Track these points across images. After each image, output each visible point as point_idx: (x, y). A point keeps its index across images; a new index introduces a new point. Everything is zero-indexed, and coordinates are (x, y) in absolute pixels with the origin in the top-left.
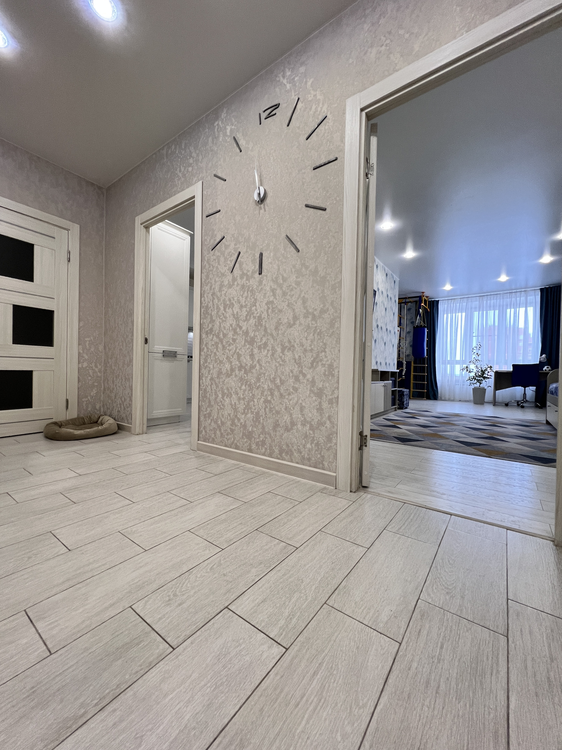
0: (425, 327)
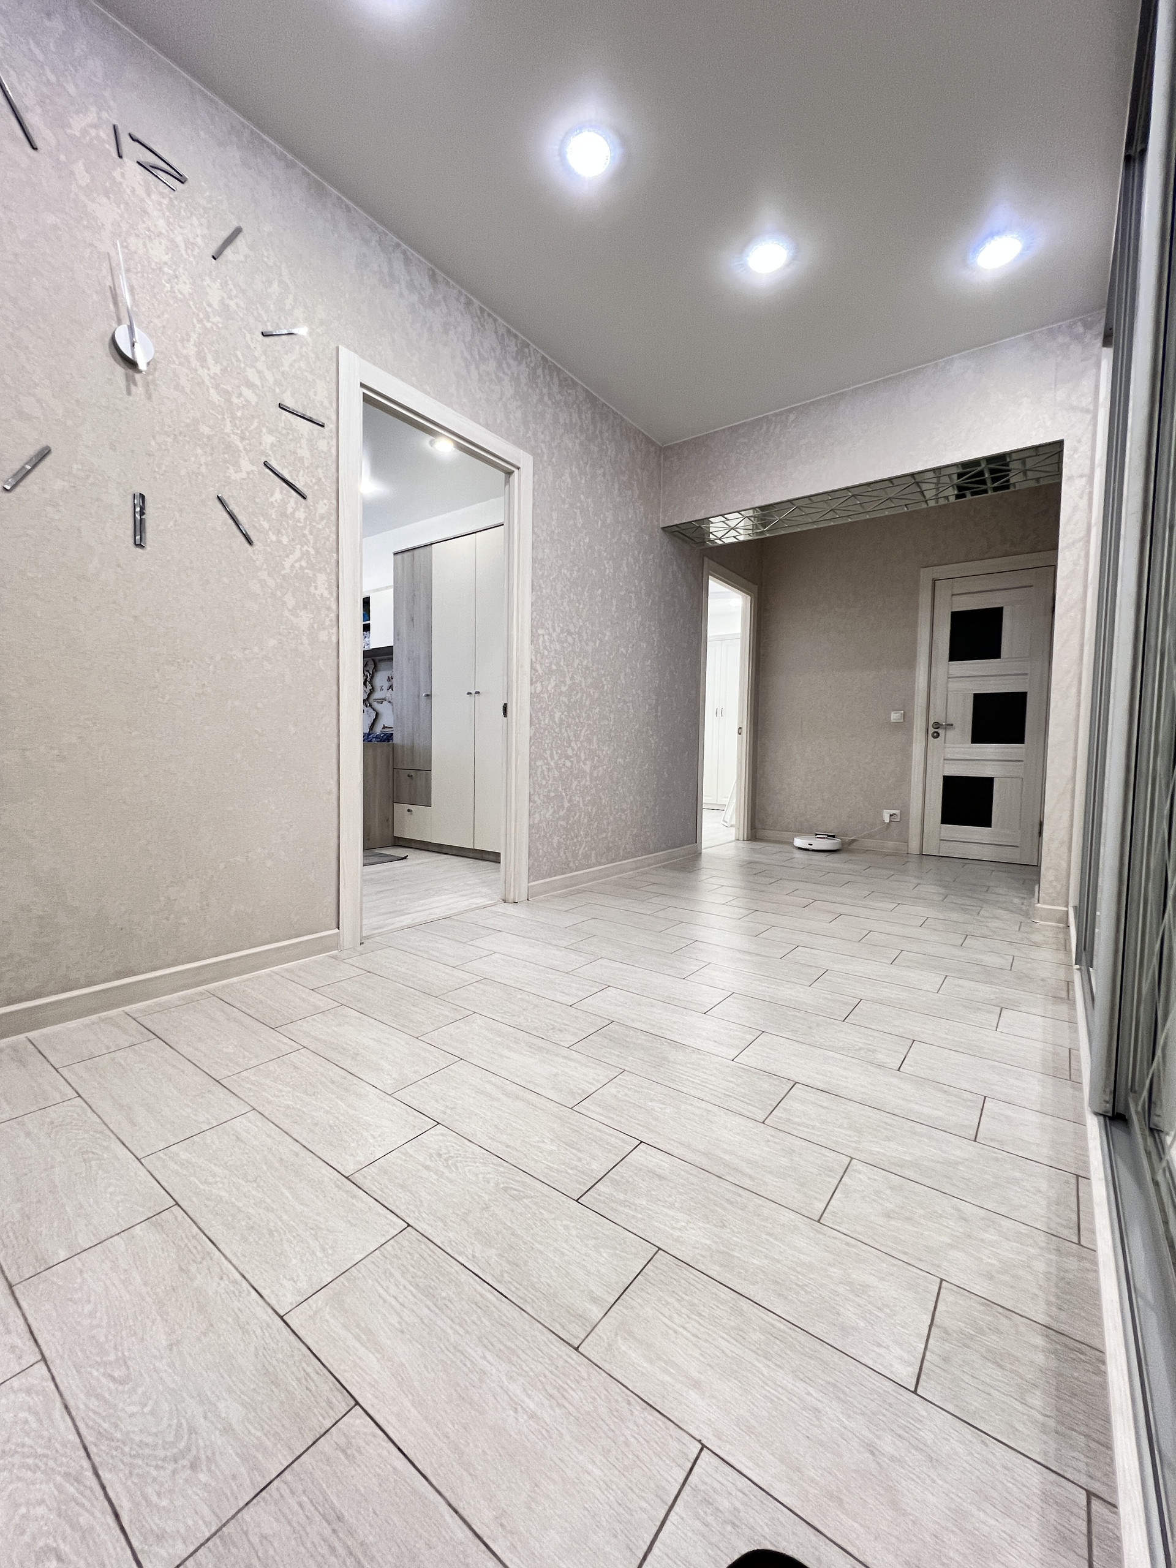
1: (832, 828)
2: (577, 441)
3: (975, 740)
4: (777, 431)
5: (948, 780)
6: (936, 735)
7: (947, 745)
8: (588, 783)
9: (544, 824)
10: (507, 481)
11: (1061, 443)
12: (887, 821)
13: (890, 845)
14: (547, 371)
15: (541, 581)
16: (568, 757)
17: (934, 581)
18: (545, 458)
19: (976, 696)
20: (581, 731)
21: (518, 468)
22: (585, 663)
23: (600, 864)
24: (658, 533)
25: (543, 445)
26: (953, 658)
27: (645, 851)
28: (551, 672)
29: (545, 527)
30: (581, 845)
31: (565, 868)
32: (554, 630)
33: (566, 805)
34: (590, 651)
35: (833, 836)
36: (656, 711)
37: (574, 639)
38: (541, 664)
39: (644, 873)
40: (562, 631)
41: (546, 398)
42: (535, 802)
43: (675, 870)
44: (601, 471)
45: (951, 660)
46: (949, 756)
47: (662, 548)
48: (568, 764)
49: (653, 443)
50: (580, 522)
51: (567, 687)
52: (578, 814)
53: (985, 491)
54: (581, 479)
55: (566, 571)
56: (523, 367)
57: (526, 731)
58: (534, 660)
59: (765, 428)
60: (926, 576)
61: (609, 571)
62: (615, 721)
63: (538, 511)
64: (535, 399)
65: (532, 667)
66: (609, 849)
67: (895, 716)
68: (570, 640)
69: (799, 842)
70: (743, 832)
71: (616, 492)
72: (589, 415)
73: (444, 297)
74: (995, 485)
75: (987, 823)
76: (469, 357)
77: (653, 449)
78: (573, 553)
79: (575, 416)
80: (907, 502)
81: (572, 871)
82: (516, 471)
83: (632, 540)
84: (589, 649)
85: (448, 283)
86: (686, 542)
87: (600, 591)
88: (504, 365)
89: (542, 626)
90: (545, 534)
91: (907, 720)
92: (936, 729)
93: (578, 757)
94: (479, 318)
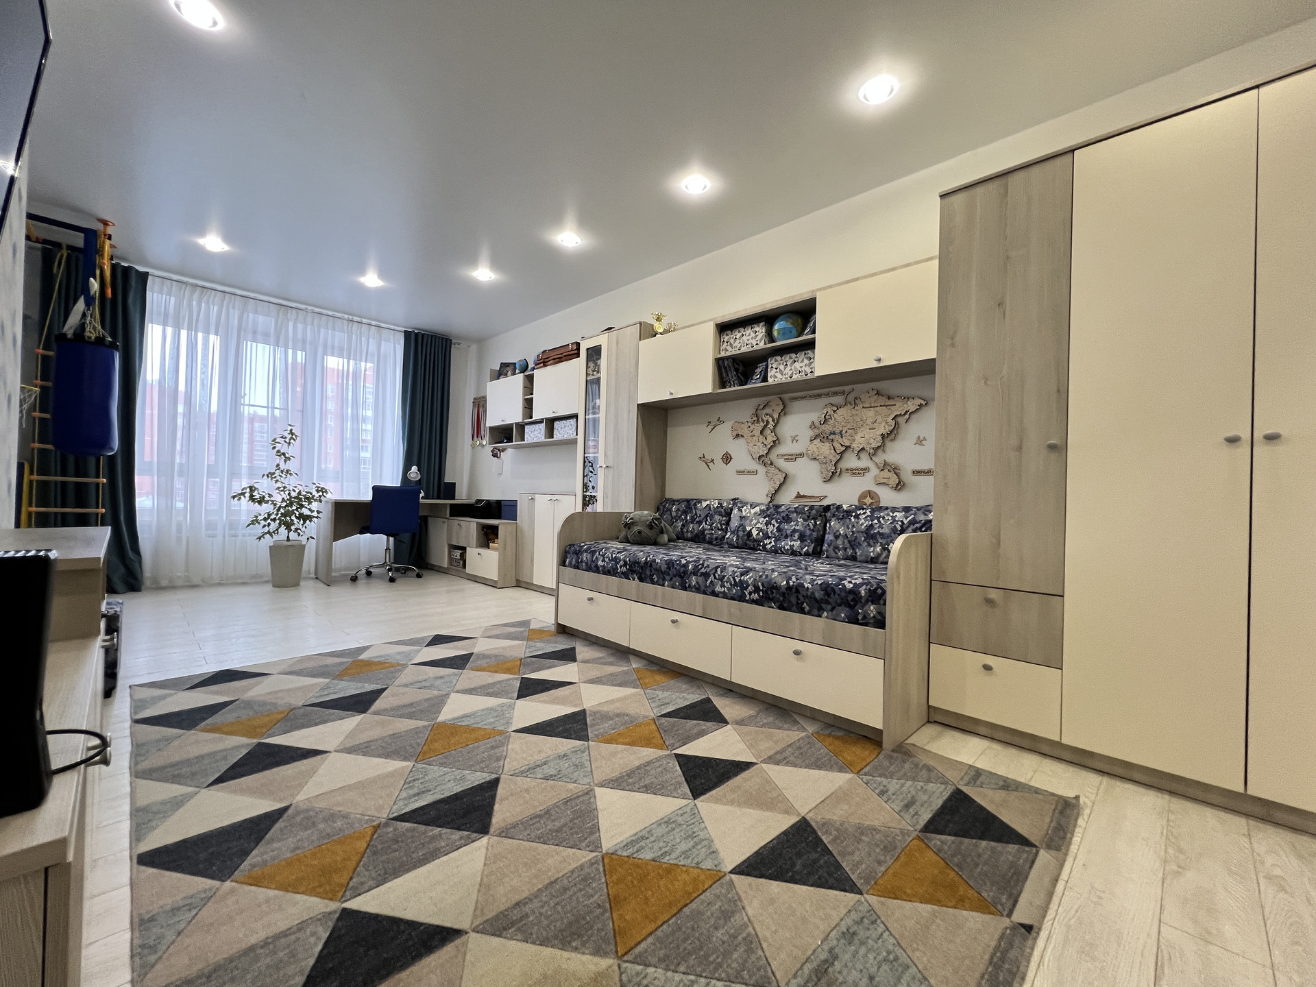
0: (113, 346)
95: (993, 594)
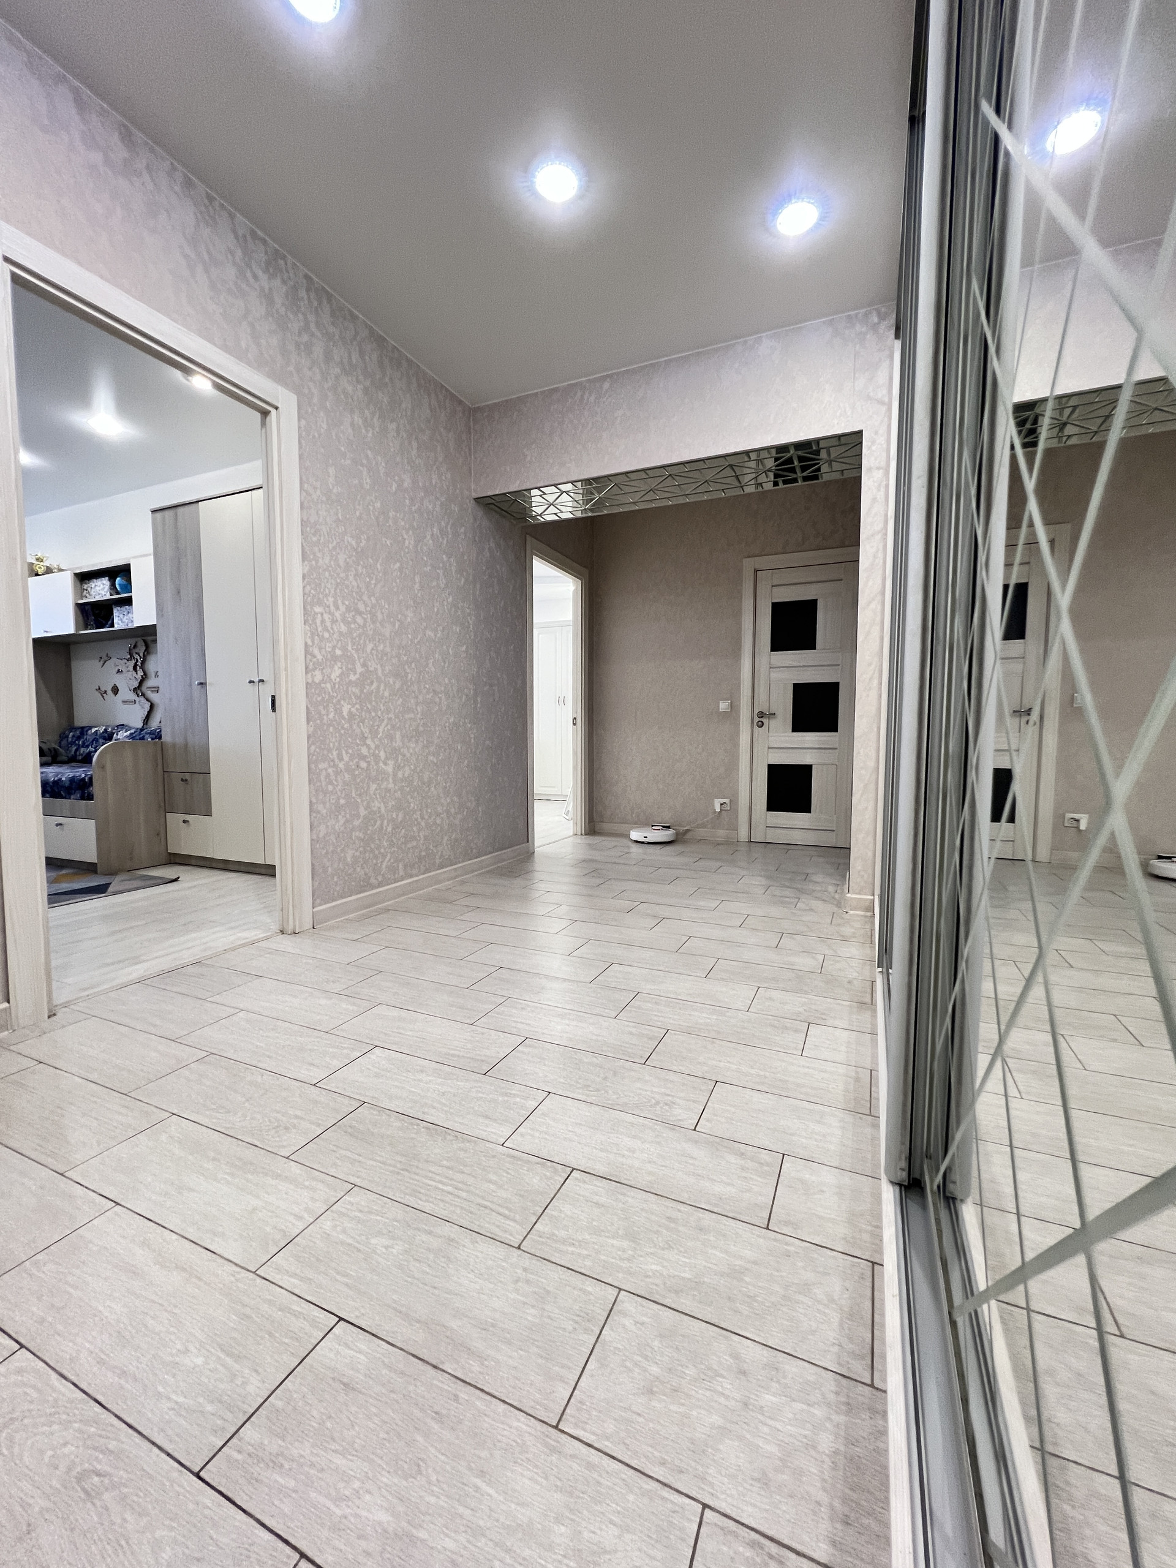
1: (667, 817)
2: (360, 387)
3: (795, 729)
4: (592, 399)
5: (771, 768)
6: (761, 725)
7: (771, 734)
8: (391, 786)
9: (333, 837)
10: (263, 424)
11: (860, 433)
12: (718, 810)
13: (721, 833)
14: (312, 295)
15: (316, 549)
16: (363, 758)
17: (756, 571)
18: (315, 400)
19: (795, 685)
20: (379, 726)
21: (277, 408)
22: (381, 647)
23: (411, 876)
24: (470, 505)
25: (311, 384)
26: (774, 648)
27: (467, 856)
28: (335, 659)
29: (318, 484)
30: (384, 856)
31: (365, 885)
32: (337, 608)
33: (363, 812)
34: (387, 634)
35: (668, 827)
36: (475, 702)
37: (365, 620)
38: (320, 649)
39: (463, 883)
40: (348, 609)
41: (312, 326)
42: (319, 812)
43: (501, 875)
44: (393, 426)
45: (772, 650)
46: (772, 745)
47: (475, 520)
48: (364, 765)
49: (460, 402)
50: (367, 482)
51: (357, 676)
52: (378, 823)
53: (795, 480)
54: (367, 431)
55: (350, 539)
56: (277, 282)
57: (301, 729)
58: (310, 643)
59: (579, 394)
60: (749, 565)
61: (409, 542)
62: (422, 715)
63: (308, 463)
64: (296, 325)
65: (307, 652)
66: (420, 858)
67: (723, 706)
68: (359, 620)
69: (635, 835)
70: (580, 827)
71: (414, 452)
72: (375, 357)
73: (148, 167)
74: (805, 474)
75: (807, 810)
76: (193, 255)
77: (459, 408)
78: (360, 518)
79: (355, 357)
80: (725, 486)
81: (373, 887)
82: (273, 411)
83: (438, 509)
84: (387, 631)
85: (152, 150)
86: (504, 517)
87: (398, 565)
88: (249, 274)
89: (320, 603)
90: (318, 492)
91: (734, 707)
92: (761, 718)
93: (377, 758)
94: (206, 207)
95: (187, 776)
